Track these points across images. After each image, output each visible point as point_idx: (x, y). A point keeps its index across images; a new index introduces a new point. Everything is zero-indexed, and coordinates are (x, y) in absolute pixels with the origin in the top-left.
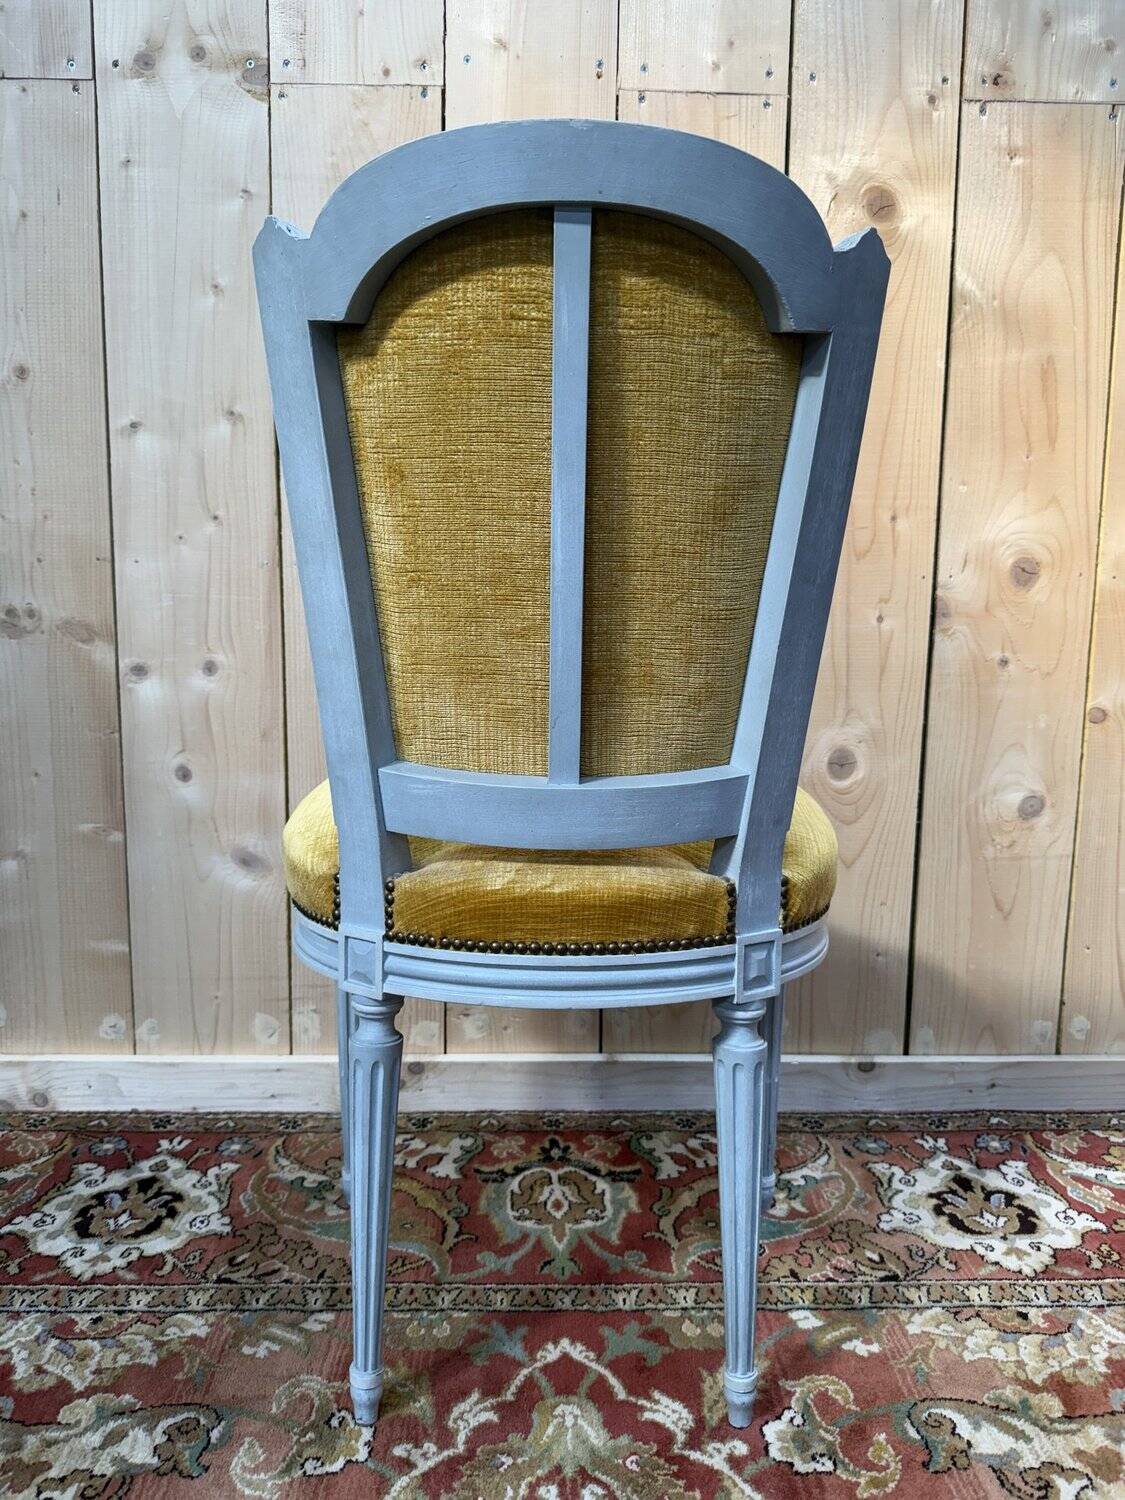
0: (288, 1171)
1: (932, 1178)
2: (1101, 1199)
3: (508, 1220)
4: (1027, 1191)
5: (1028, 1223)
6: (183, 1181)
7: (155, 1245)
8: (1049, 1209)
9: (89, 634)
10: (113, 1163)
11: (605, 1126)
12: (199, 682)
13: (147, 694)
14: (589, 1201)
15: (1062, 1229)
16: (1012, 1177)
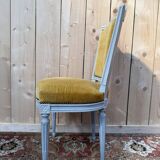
0: (34, 141)
1: (130, 143)
2: (155, 146)
3: (67, 148)
4: (144, 145)
5: (145, 149)
6: (17, 142)
7: (12, 151)
8: (148, 148)
9: (6, 60)
10: (7, 139)
11: (82, 135)
12: (22, 67)
13: (15, 69)
14: (79, 146)
15: (150, 150)
16: (142, 143)
